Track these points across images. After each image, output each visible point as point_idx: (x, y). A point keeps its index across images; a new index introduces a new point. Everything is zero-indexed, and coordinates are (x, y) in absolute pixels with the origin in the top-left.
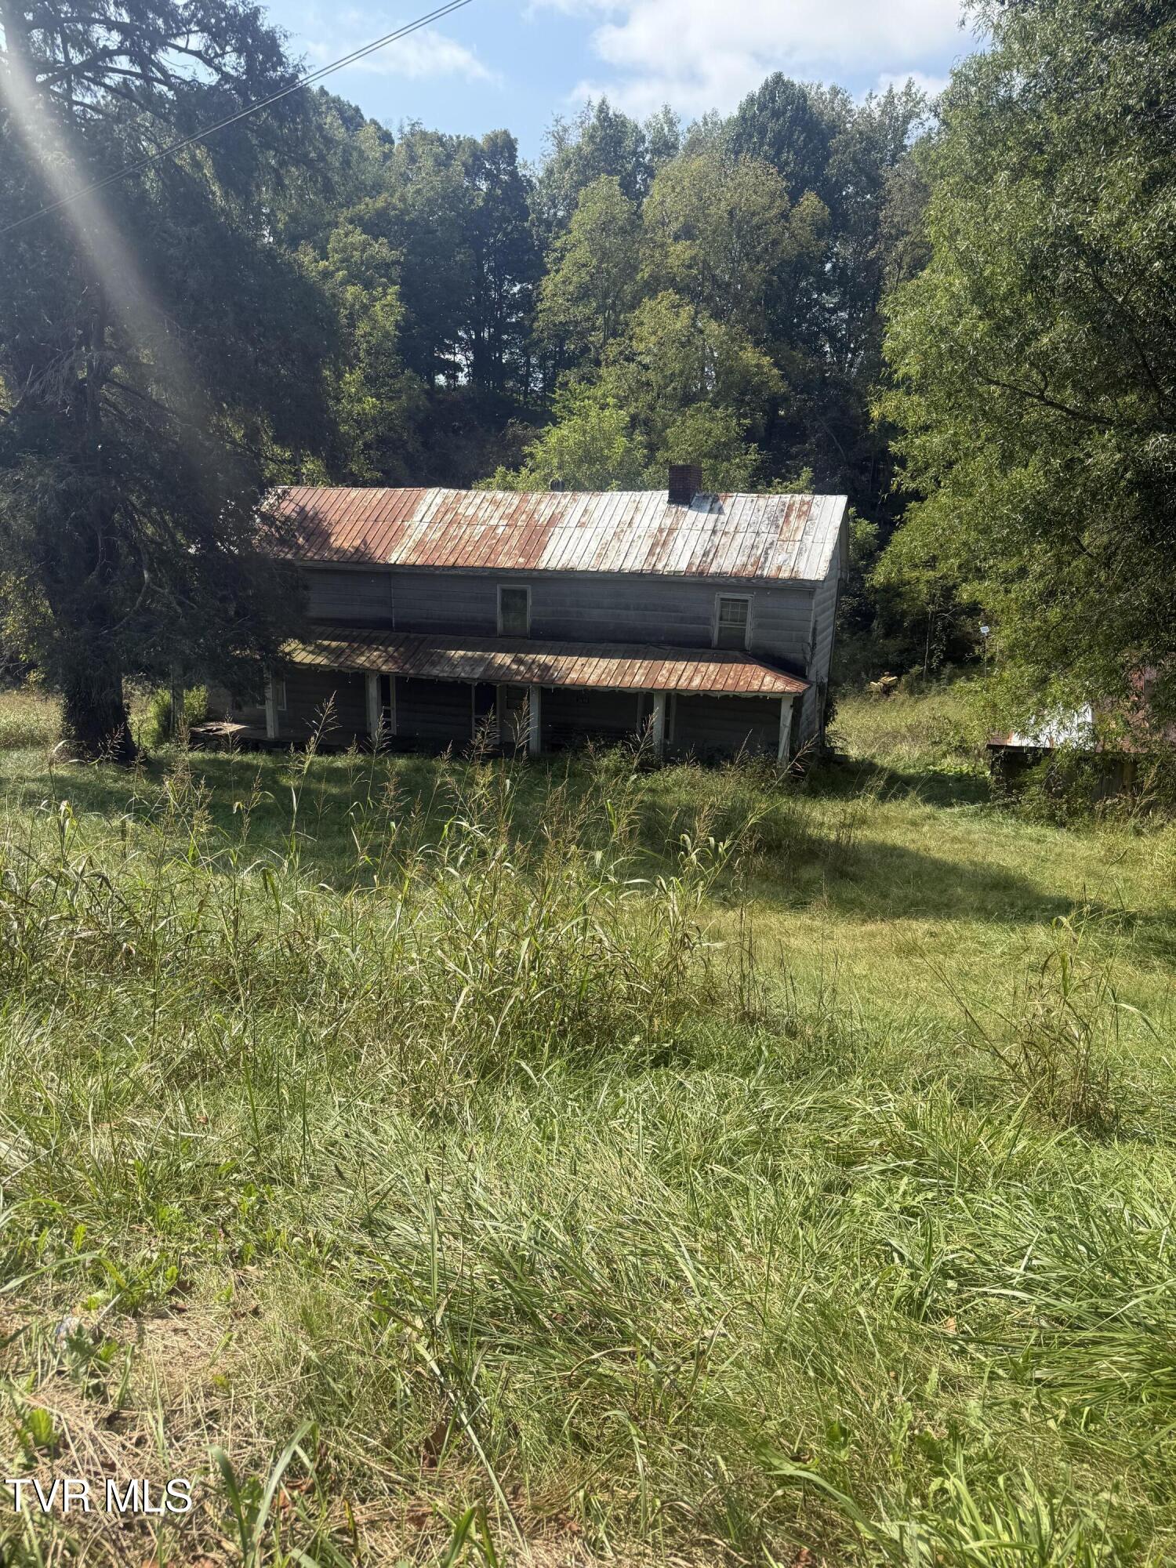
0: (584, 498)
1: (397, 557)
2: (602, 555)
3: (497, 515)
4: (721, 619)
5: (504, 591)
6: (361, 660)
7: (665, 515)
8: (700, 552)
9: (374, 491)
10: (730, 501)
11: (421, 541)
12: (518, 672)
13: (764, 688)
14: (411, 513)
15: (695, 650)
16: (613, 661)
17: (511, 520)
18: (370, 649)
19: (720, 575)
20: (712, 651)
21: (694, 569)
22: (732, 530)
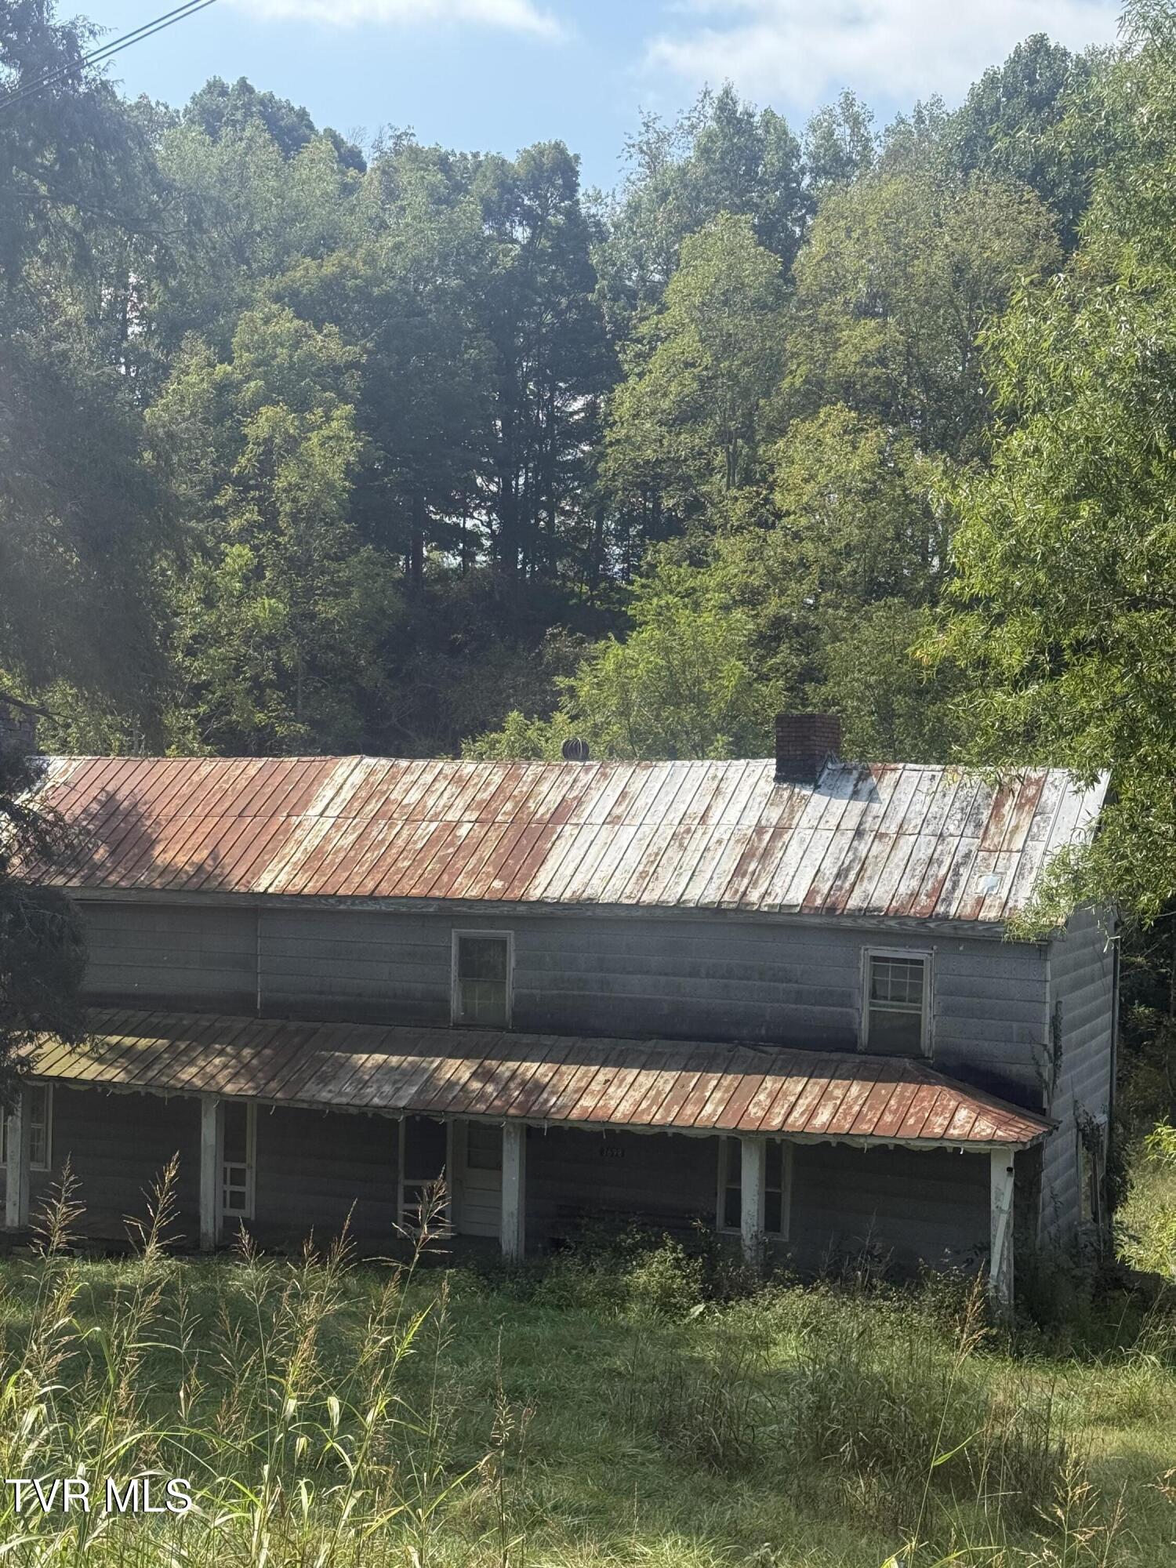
0: (622, 773)
1: (272, 879)
2: (646, 876)
3: (460, 803)
4: (874, 995)
5: (464, 943)
6: (188, 1074)
7: (770, 802)
8: (830, 869)
9: (243, 762)
10: (890, 778)
11: (318, 849)
12: (481, 1096)
13: (954, 1132)
14: (305, 802)
15: (825, 1055)
16: (666, 1075)
17: (486, 813)
18: (207, 1052)
19: (866, 913)
20: (858, 1059)
21: (819, 901)
22: (894, 829)
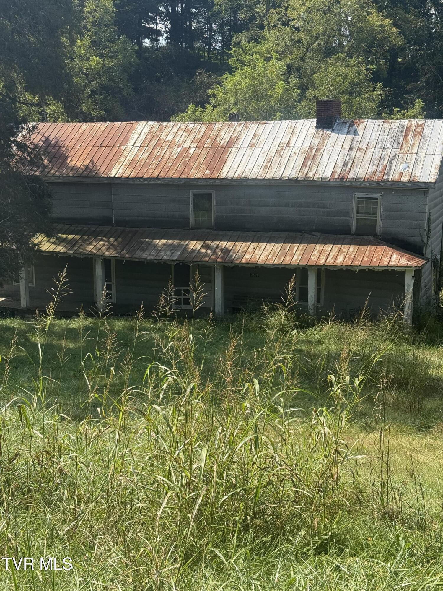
0: (253, 126)
1: (117, 171)
2: (267, 167)
3: (189, 140)
4: (358, 212)
5: (195, 195)
6: (90, 248)
7: (315, 137)
8: (340, 163)
9: (99, 124)
10: (362, 125)
11: (134, 160)
12: (206, 255)
13: (392, 264)
14: (126, 140)
15: (338, 236)
16: (277, 245)
17: (200, 143)
18: (97, 240)
19: (356, 180)
20: (351, 237)
21: (337, 176)
22: (365, 146)
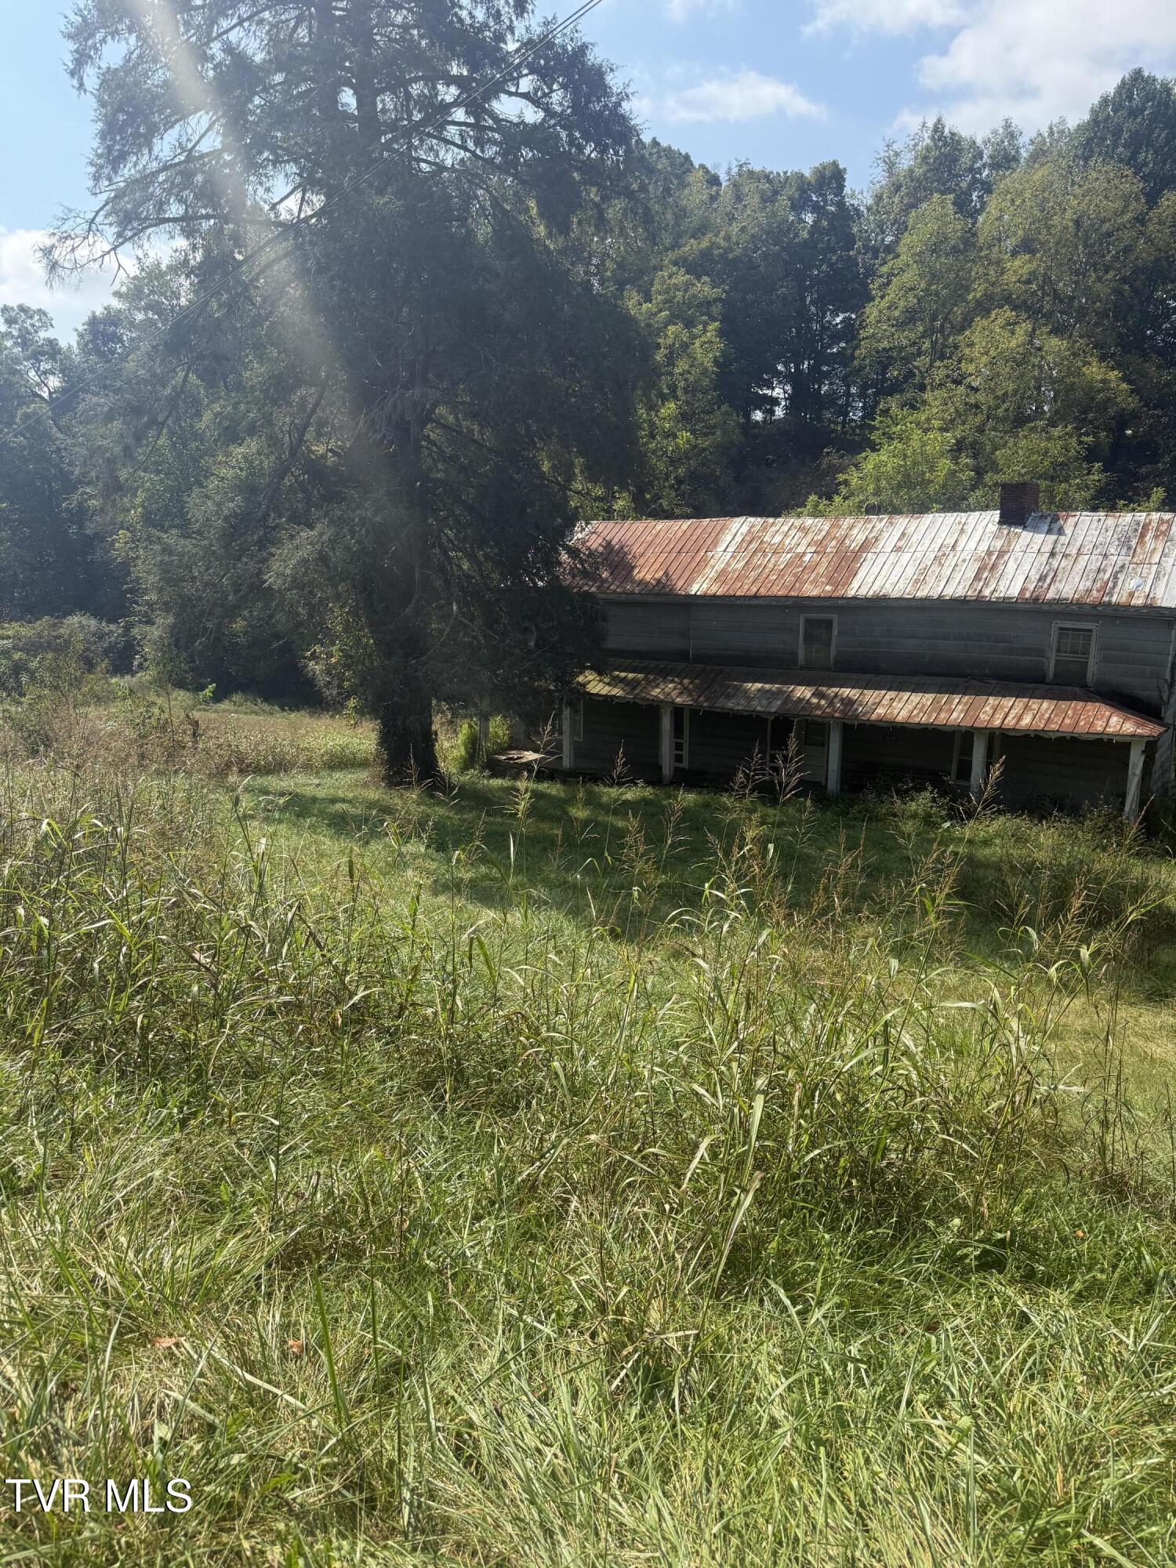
0: (901, 522)
1: (699, 587)
2: (919, 582)
3: (805, 542)
4: (1058, 651)
5: (807, 621)
6: (656, 692)
7: (996, 537)
8: (1035, 576)
9: (680, 522)
10: (1071, 521)
11: (724, 570)
12: (818, 707)
13: (1110, 730)
14: (715, 543)
15: (1025, 685)
16: (927, 696)
17: (820, 547)
18: (665, 680)
19: (1058, 601)
20: (1046, 687)
21: (1028, 595)
22: (1074, 552)
